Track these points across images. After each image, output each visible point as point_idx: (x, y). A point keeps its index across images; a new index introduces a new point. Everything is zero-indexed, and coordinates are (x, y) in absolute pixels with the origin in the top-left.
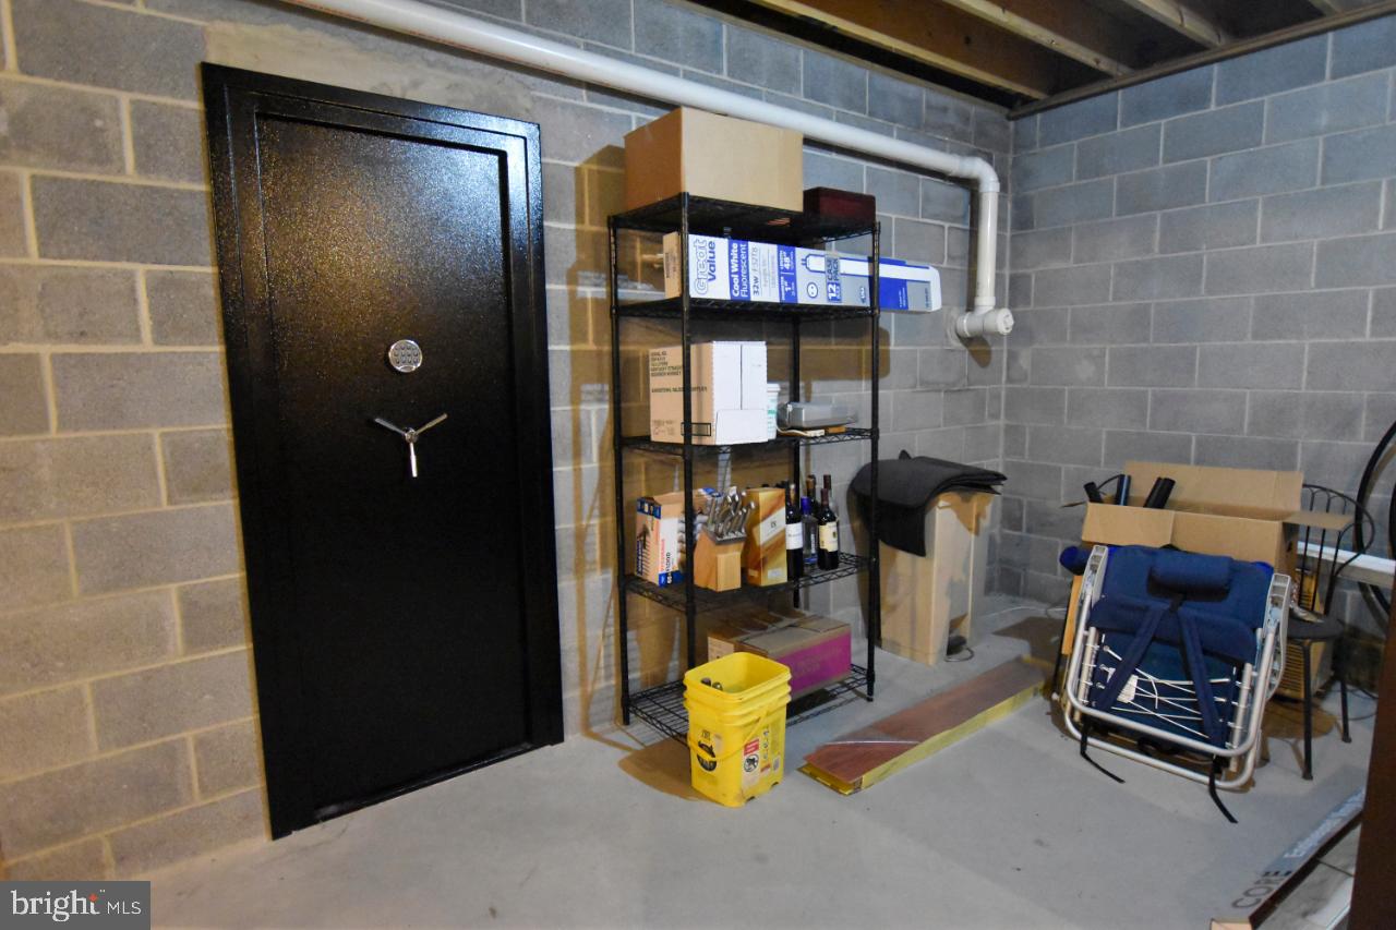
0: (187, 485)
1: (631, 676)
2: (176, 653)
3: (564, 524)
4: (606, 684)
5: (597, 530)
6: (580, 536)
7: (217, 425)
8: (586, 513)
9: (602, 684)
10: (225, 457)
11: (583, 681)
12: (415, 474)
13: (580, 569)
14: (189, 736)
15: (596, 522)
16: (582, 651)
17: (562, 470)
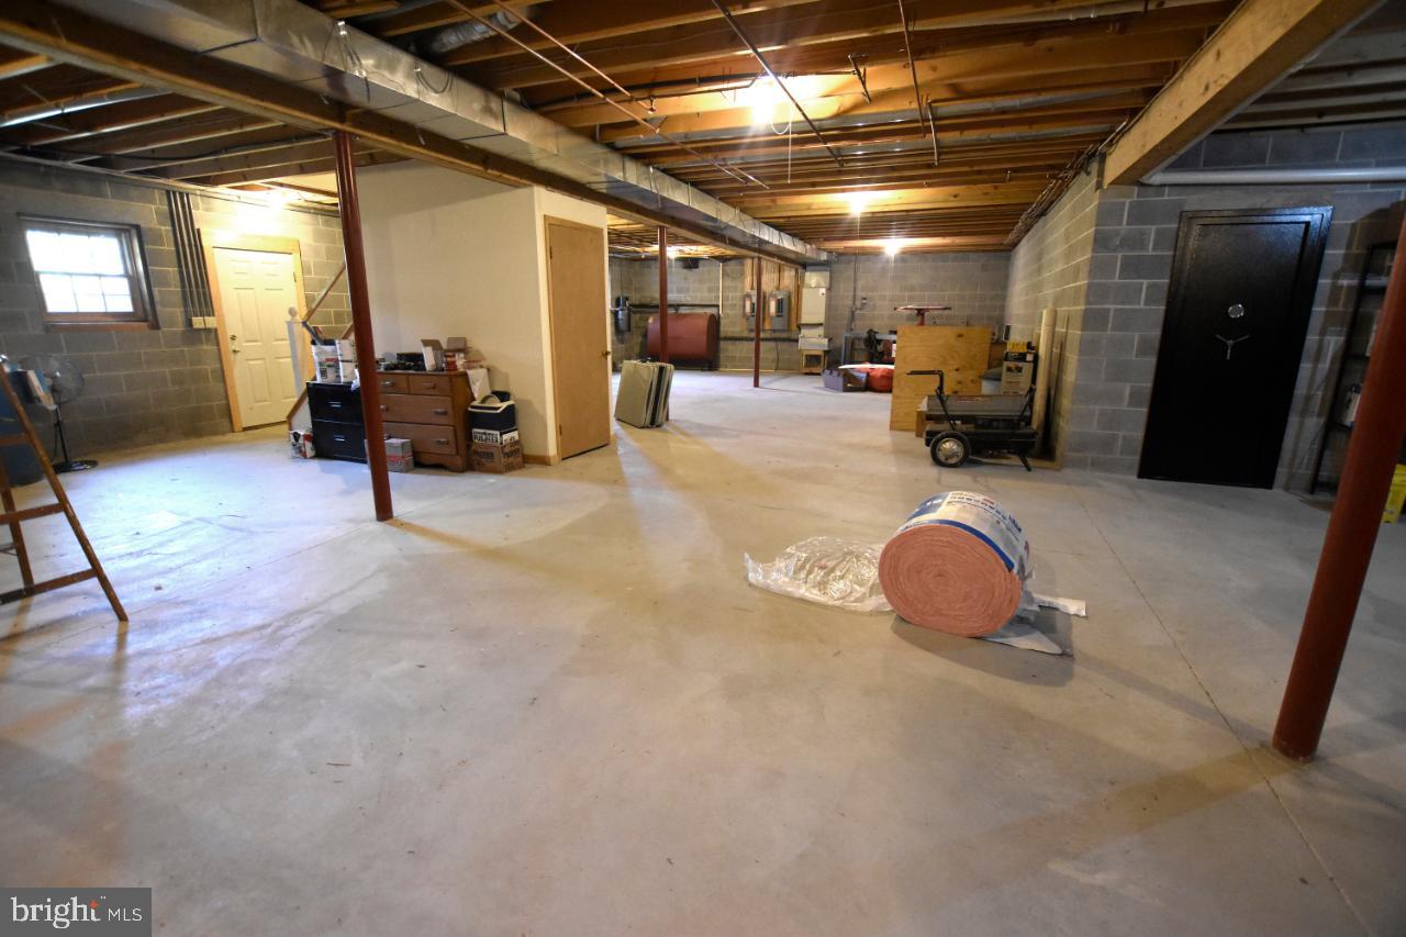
0: (1142, 352)
1: (1321, 473)
2: (1124, 406)
3: (1301, 389)
4: (1305, 472)
5: (1320, 396)
6: (1308, 399)
7: (1156, 333)
8: (1315, 387)
9: (1302, 471)
10: (1156, 345)
11: (1291, 465)
12: (1228, 357)
13: (1304, 413)
14: (1121, 434)
15: (1320, 393)
16: (1295, 452)
17: (1305, 367)
